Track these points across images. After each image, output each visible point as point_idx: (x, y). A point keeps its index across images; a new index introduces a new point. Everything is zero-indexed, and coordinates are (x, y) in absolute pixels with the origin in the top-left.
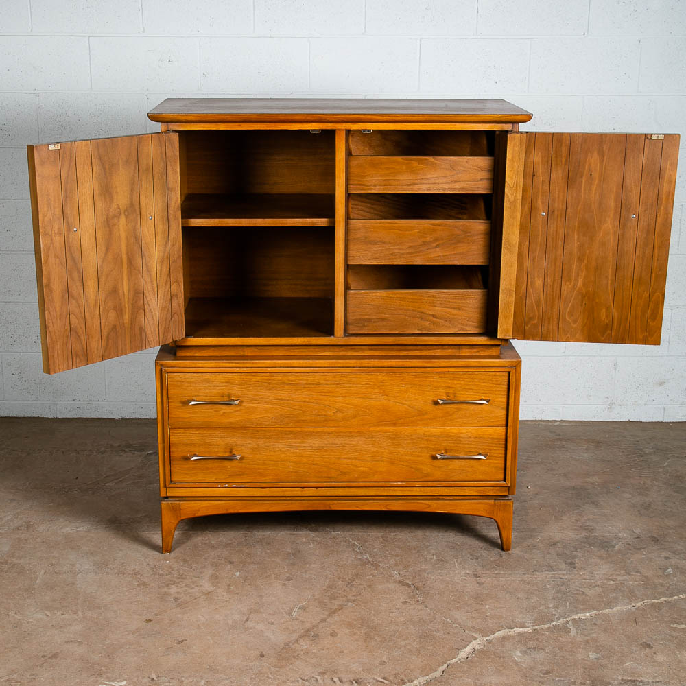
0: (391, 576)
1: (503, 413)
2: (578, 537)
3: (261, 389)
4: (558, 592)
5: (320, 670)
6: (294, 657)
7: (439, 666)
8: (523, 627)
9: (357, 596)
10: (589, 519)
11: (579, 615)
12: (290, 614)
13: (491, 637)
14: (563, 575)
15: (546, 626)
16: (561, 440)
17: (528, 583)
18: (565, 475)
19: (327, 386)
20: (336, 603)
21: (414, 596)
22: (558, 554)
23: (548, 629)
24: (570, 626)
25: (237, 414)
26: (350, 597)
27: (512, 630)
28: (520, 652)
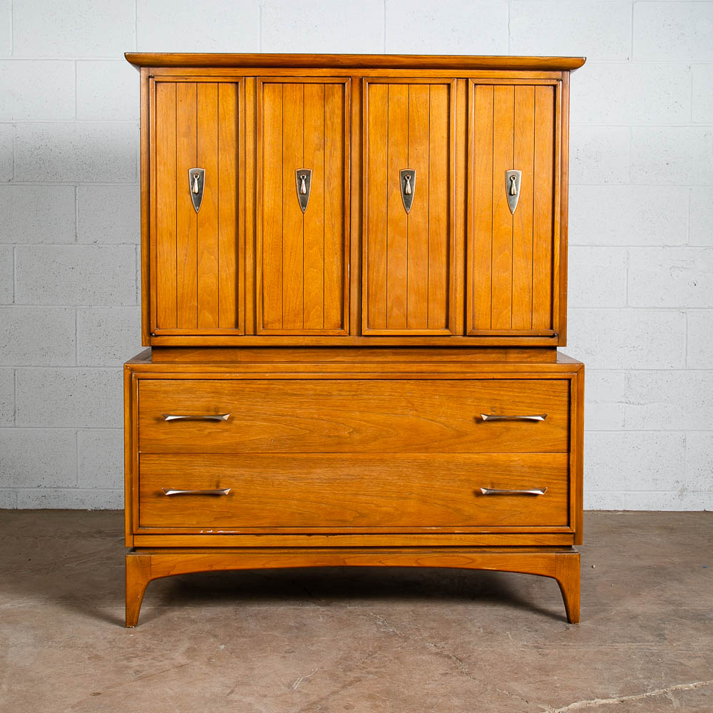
0: (425, 648)
1: (564, 433)
2: (663, 611)
3: (258, 402)
4: (648, 662)
8: (606, 698)
9: (380, 667)
10: (674, 595)
11: (680, 686)
12: (290, 686)
13: (564, 709)
14: (651, 646)
15: (638, 697)
16: (626, 527)
17: (607, 654)
18: (637, 556)
19: (341, 398)
20: (352, 675)
21: (456, 668)
22: (641, 627)
23: (641, 700)
24: (670, 696)
25: (225, 434)
26: (371, 669)
27: (592, 702)
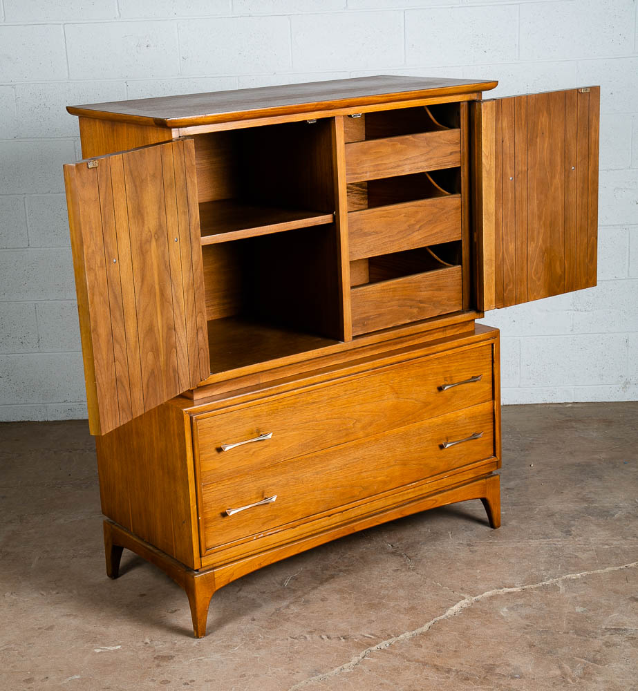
0: (383, 548)
1: (490, 386)
2: (577, 508)
4: (551, 556)
5: (309, 630)
6: (284, 620)
7: (426, 622)
8: (512, 587)
9: (349, 566)
10: (590, 492)
11: (569, 576)
12: (283, 584)
13: (479, 597)
14: (558, 541)
15: (535, 586)
16: (570, 421)
17: (522, 550)
18: (571, 453)
20: (328, 573)
21: (406, 565)
22: (555, 524)
23: (537, 588)
24: (560, 585)
26: (343, 568)
27: (501, 590)
28: (507, 608)
